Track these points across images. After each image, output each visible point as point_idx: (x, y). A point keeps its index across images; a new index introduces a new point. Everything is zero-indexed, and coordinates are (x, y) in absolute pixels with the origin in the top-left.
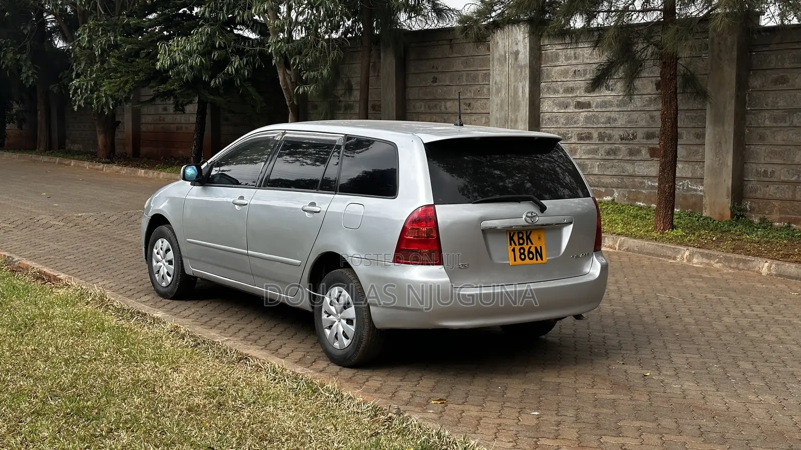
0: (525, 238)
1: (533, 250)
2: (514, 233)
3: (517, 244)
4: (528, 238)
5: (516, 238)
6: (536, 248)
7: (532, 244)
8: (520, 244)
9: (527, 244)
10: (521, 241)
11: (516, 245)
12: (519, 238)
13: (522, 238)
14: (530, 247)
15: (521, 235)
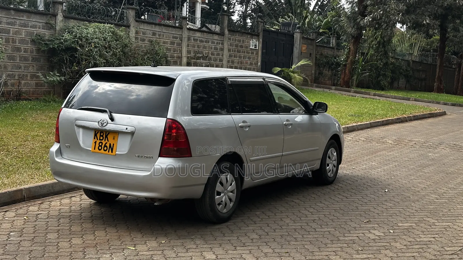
0: (104, 136)
1: (108, 145)
2: (98, 132)
3: (99, 139)
4: (106, 137)
5: (98, 135)
6: (110, 144)
7: (108, 141)
8: (100, 140)
9: (105, 141)
10: (101, 138)
11: (97, 139)
12: (100, 136)
13: (102, 136)
14: (106, 143)
15: (102, 134)
